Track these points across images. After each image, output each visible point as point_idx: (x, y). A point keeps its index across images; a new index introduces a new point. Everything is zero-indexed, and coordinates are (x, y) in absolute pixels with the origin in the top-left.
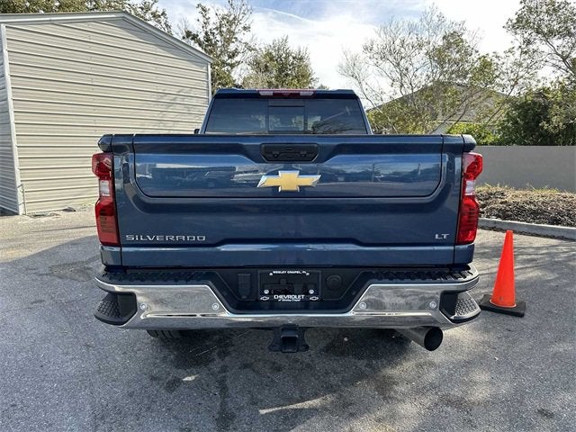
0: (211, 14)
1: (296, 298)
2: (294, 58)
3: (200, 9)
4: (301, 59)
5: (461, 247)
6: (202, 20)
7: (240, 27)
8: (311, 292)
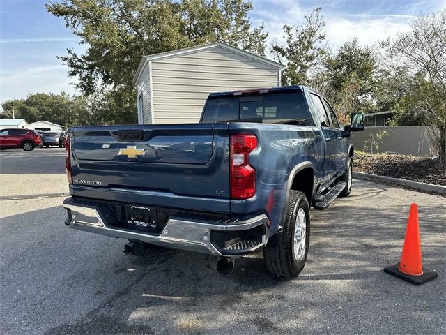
0: (293, 31)
1: (145, 224)
2: (361, 55)
3: (285, 29)
4: (368, 55)
5: (236, 201)
6: (287, 36)
7: (317, 37)
8: (154, 222)
